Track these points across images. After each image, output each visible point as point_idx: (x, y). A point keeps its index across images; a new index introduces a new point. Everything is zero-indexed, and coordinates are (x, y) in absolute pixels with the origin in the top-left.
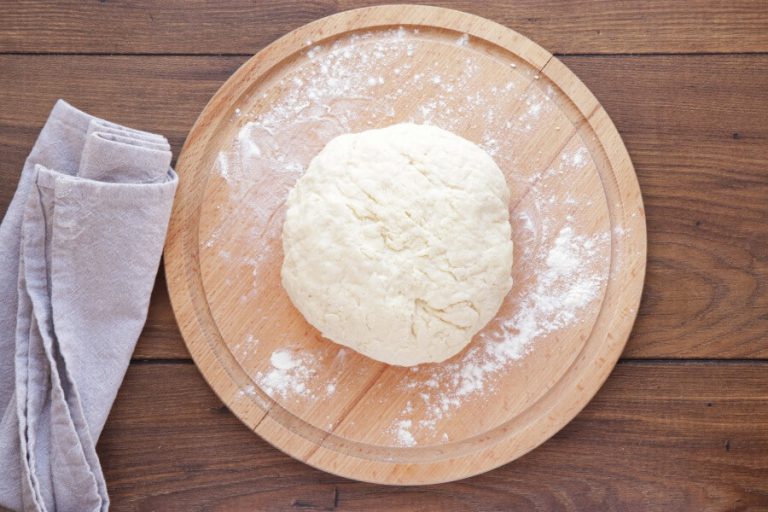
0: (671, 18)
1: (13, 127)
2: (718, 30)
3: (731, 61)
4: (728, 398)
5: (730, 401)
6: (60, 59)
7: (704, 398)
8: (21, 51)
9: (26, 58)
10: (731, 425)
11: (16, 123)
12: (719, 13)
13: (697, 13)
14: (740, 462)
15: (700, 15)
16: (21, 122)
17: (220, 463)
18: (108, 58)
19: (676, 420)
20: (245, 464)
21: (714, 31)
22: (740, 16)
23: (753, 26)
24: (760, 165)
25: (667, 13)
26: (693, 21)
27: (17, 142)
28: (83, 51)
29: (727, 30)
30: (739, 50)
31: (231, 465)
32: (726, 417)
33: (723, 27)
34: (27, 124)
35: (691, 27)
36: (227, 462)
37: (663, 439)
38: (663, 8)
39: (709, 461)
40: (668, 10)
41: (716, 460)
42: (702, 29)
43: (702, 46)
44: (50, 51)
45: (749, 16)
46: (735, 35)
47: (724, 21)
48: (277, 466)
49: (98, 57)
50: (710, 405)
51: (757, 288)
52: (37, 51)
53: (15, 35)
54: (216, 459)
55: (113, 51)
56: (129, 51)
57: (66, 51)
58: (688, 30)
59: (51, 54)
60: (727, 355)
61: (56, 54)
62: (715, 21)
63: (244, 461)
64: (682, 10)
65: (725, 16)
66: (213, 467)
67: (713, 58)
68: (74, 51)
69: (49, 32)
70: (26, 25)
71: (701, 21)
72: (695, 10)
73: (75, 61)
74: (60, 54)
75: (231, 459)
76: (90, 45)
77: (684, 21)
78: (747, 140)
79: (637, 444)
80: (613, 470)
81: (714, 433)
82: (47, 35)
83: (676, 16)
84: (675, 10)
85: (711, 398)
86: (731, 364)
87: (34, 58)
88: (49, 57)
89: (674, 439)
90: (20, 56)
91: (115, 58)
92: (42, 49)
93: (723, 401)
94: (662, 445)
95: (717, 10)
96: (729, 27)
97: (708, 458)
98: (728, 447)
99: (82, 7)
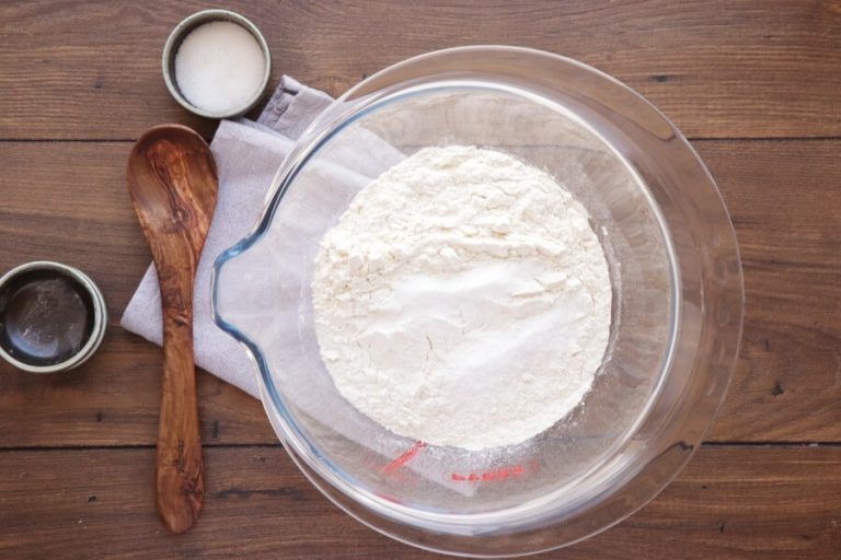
0: (666, 104)
1: (9, 214)
2: (712, 116)
3: (725, 147)
4: (723, 480)
5: (725, 483)
6: (56, 146)
7: (699, 481)
8: (16, 138)
9: (21, 144)
10: (725, 507)
11: (11, 210)
12: (713, 98)
13: (692, 98)
14: (733, 544)
15: (695, 101)
16: (17, 210)
17: (218, 547)
18: (104, 144)
19: (671, 503)
20: (245, 549)
21: (708, 116)
22: (733, 102)
23: (746, 112)
24: (754, 250)
25: (662, 99)
26: (687, 106)
27: (12, 229)
28: (80, 138)
29: (721, 115)
30: (732, 135)
31: (229, 550)
32: (720, 499)
33: (717, 113)
34: (23, 212)
35: (686, 112)
36: (224, 547)
37: (658, 521)
38: (659, 93)
39: (704, 543)
40: (663, 95)
41: (710, 542)
42: (697, 115)
43: (696, 131)
44: (45, 137)
45: (743, 101)
46: (730, 121)
47: (719, 107)
48: (275, 550)
49: (94, 144)
50: (704, 487)
51: (751, 373)
52: (33, 138)
53: (9, 122)
54: (214, 544)
55: (109, 136)
56: (125, 137)
57: (62, 138)
58: (681, 116)
59: (47, 140)
60: (722, 439)
61: (52, 141)
62: (710, 107)
63: (242, 545)
64: (677, 95)
65: (720, 101)
66: (211, 552)
67: (708, 143)
68: (70, 137)
69: (44, 119)
70: (21, 112)
71: (695, 106)
72: (689, 96)
73: (71, 148)
74: (56, 140)
75: (229, 543)
76: (86, 131)
77: (679, 106)
78: (741, 225)
79: (634, 526)
80: (609, 552)
81: (707, 515)
82: (42, 121)
83: (671, 101)
84: (669, 95)
85: (705, 481)
86: (724, 447)
87: (30, 144)
88: (44, 144)
89: (669, 521)
90: (15, 143)
91: (111, 144)
92: (37, 135)
93: (717, 483)
94: (658, 528)
95: (711, 96)
96: (723, 112)
97: (702, 540)
98: (722, 529)
99: (78, 94)
